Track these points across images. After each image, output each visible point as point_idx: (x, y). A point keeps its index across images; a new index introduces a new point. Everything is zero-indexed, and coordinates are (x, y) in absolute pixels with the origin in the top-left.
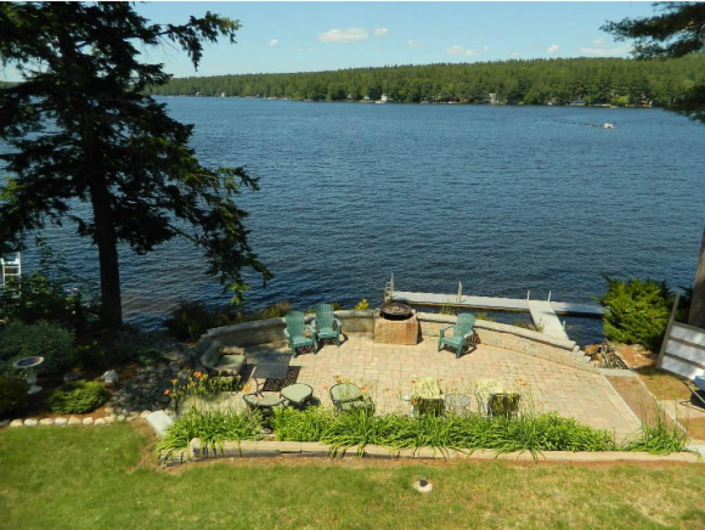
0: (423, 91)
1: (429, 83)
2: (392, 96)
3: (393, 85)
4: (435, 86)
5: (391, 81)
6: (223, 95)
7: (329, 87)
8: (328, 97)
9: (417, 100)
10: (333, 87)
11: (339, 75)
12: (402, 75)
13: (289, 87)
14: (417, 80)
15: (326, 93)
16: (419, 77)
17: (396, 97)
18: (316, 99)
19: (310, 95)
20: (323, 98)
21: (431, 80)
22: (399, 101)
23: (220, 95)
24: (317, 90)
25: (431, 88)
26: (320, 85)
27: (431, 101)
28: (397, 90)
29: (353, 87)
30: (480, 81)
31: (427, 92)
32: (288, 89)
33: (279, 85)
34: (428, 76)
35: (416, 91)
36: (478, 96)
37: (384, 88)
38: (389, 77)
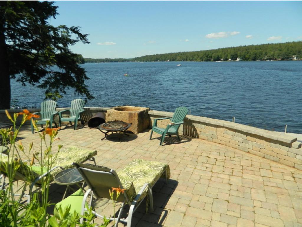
0: (258, 56)
1: (261, 52)
2: (242, 58)
3: (243, 54)
4: (264, 53)
5: (242, 52)
6: (168, 61)
7: (213, 55)
8: (212, 60)
9: (254, 59)
10: (215, 55)
11: (218, 51)
12: (247, 49)
13: (195, 56)
14: (255, 51)
15: (211, 58)
16: (256, 49)
17: (244, 59)
18: (207, 60)
19: (204, 59)
20: (210, 60)
21: (262, 51)
22: (246, 60)
24: (207, 57)
25: (262, 54)
26: (209, 55)
27: (261, 60)
28: (245, 56)
29: (224, 55)
30: (288, 50)
31: (260, 56)
32: (195, 57)
33: (191, 56)
34: (261, 49)
35: (254, 56)
36: (287, 57)
37: (238, 55)
38: (241, 50)
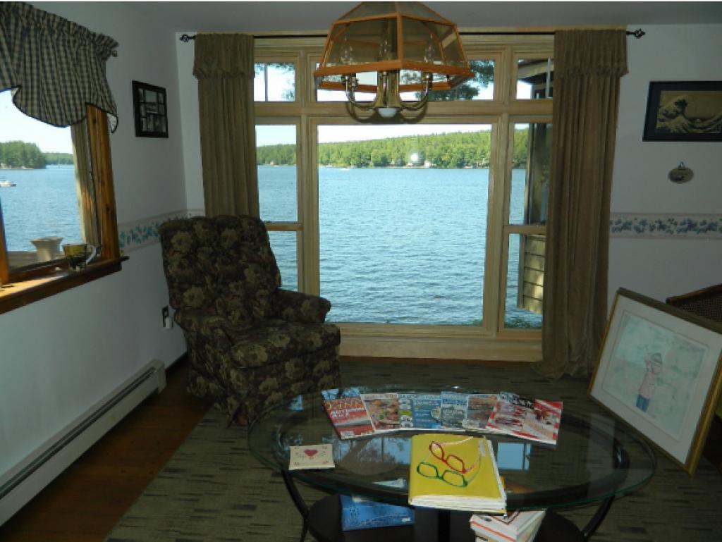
0: (467, 157)
1: (473, 149)
2: (436, 162)
3: (437, 151)
4: (479, 151)
5: (435, 148)
6: (272, 163)
7: (373, 154)
8: (371, 163)
9: (460, 165)
10: (376, 154)
11: (384, 143)
12: (445, 141)
13: (334, 154)
14: (461, 145)
15: (370, 159)
16: (463, 143)
17: (440, 163)
18: (360, 165)
19: (353, 161)
20: (367, 165)
21: (476, 146)
22: (443, 166)
23: (269, 163)
24: (360, 157)
25: (475, 153)
26: (363, 152)
27: (475, 166)
28: (440, 155)
29: (396, 153)
31: (471, 158)
32: (333, 157)
33: (325, 153)
34: (473, 142)
35: (459, 156)
37: (427, 154)
38: (433, 144)
